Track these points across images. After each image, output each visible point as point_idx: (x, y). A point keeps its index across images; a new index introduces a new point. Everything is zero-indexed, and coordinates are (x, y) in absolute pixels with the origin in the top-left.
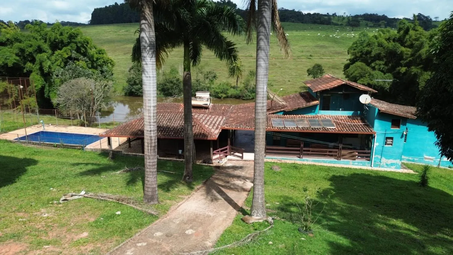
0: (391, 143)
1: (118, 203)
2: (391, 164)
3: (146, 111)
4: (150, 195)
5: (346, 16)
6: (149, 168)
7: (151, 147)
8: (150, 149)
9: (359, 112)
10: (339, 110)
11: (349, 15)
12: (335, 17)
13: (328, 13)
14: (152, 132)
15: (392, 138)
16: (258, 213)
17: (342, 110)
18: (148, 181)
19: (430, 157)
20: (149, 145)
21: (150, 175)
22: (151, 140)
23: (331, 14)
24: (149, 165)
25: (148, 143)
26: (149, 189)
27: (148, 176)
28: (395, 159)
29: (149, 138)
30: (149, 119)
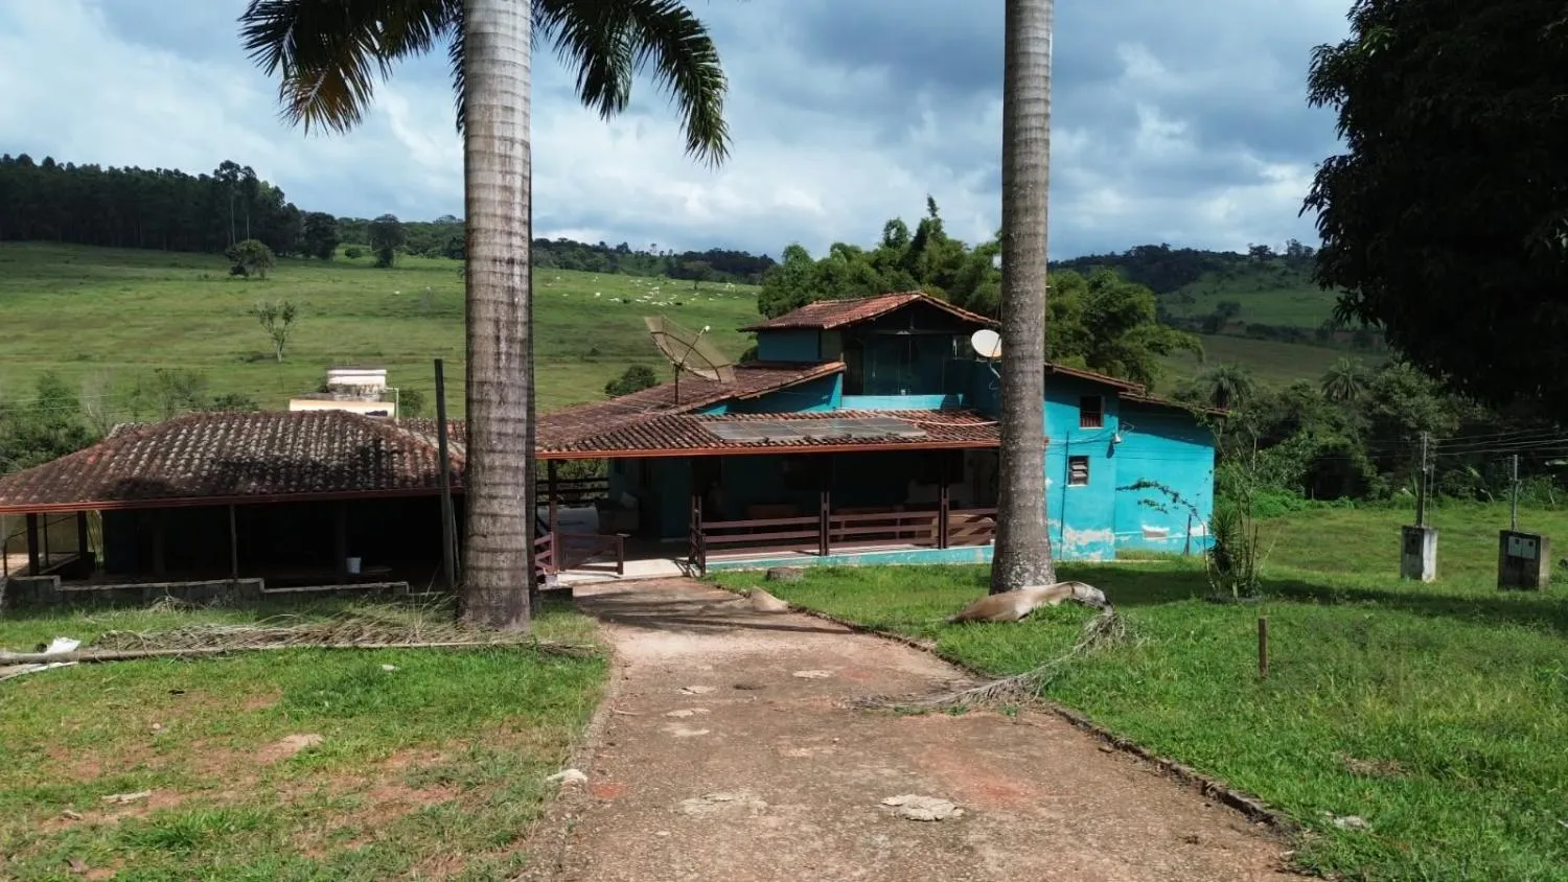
0: (1083, 475)
1: (329, 648)
2: (1091, 544)
3: (491, 163)
4: (505, 589)
5: (658, 254)
6: (500, 447)
7: (511, 340)
8: (509, 355)
9: (960, 396)
10: (900, 394)
11: (666, 253)
12: (628, 255)
13: (602, 243)
14: (517, 270)
15: (1083, 460)
16: (1038, 568)
17: (907, 394)
18: (494, 516)
19: (1158, 529)
20: (503, 334)
21: (506, 484)
22: (513, 305)
23: (612, 245)
24: (500, 434)
25: (497, 322)
26: (502, 557)
27: (493, 492)
28: (1099, 528)
29: (504, 298)
30: (503, 203)
